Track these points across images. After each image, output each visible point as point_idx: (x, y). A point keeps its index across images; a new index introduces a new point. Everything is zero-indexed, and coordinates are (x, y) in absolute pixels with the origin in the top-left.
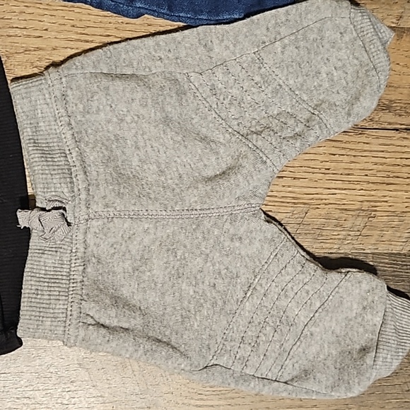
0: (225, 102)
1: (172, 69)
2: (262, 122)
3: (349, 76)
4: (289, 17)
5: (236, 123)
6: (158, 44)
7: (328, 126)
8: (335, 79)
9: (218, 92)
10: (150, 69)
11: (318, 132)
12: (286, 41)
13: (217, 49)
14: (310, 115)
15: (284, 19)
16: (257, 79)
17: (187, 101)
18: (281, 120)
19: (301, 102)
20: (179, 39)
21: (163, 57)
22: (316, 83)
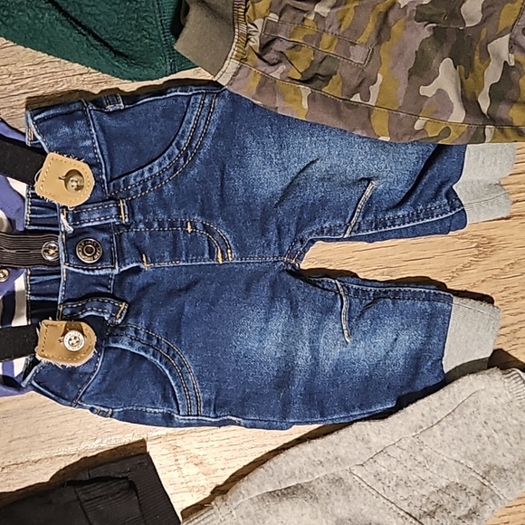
0: (390, 485)
1: (334, 470)
2: (432, 498)
3: (511, 437)
4: (443, 402)
5: (406, 504)
6: (316, 450)
7: (502, 497)
8: (498, 442)
9: (383, 476)
10: (312, 475)
11: (493, 506)
12: (443, 424)
13: (374, 439)
14: (480, 484)
15: (438, 405)
16: (420, 459)
17: (353, 495)
18: (452, 495)
19: (468, 470)
20: (337, 441)
21: (323, 460)
22: (478, 447)
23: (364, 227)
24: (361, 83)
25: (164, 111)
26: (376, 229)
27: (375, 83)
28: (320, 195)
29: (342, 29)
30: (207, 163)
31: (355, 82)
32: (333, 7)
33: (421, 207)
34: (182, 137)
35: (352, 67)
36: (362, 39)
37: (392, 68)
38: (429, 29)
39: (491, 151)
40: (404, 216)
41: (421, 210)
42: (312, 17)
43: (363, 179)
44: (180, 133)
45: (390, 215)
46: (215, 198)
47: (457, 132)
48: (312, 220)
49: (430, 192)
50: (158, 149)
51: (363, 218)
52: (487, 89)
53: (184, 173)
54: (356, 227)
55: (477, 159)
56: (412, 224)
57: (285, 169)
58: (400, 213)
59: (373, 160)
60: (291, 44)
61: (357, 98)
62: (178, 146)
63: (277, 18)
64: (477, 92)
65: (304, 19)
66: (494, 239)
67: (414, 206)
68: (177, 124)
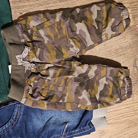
23: (66, 135)
24: (62, 96)
25: (8, 110)
26: (70, 135)
27: (66, 96)
28: (53, 128)
29: (55, 83)
30: (21, 122)
31: (60, 96)
32: (52, 78)
33: (82, 128)
34: (14, 116)
35: (59, 92)
36: (61, 85)
37: (70, 92)
38: (78, 84)
39: (100, 110)
40: (77, 131)
41: (82, 129)
42: (47, 81)
43: (65, 122)
44: (13, 115)
45: (73, 131)
46: (24, 132)
47: (90, 108)
48: (51, 135)
49: (84, 124)
50: (7, 120)
51: (66, 133)
52: (99, 93)
53: (15, 125)
54: (64, 136)
55: (96, 113)
56: (80, 133)
57: (44, 121)
58: (76, 131)
59: (67, 116)
60: (41, 89)
61: (61, 101)
62: (13, 118)
63: (37, 81)
64: (95, 94)
65: (45, 81)
66: (104, 131)
67: (80, 128)
68: (12, 112)
